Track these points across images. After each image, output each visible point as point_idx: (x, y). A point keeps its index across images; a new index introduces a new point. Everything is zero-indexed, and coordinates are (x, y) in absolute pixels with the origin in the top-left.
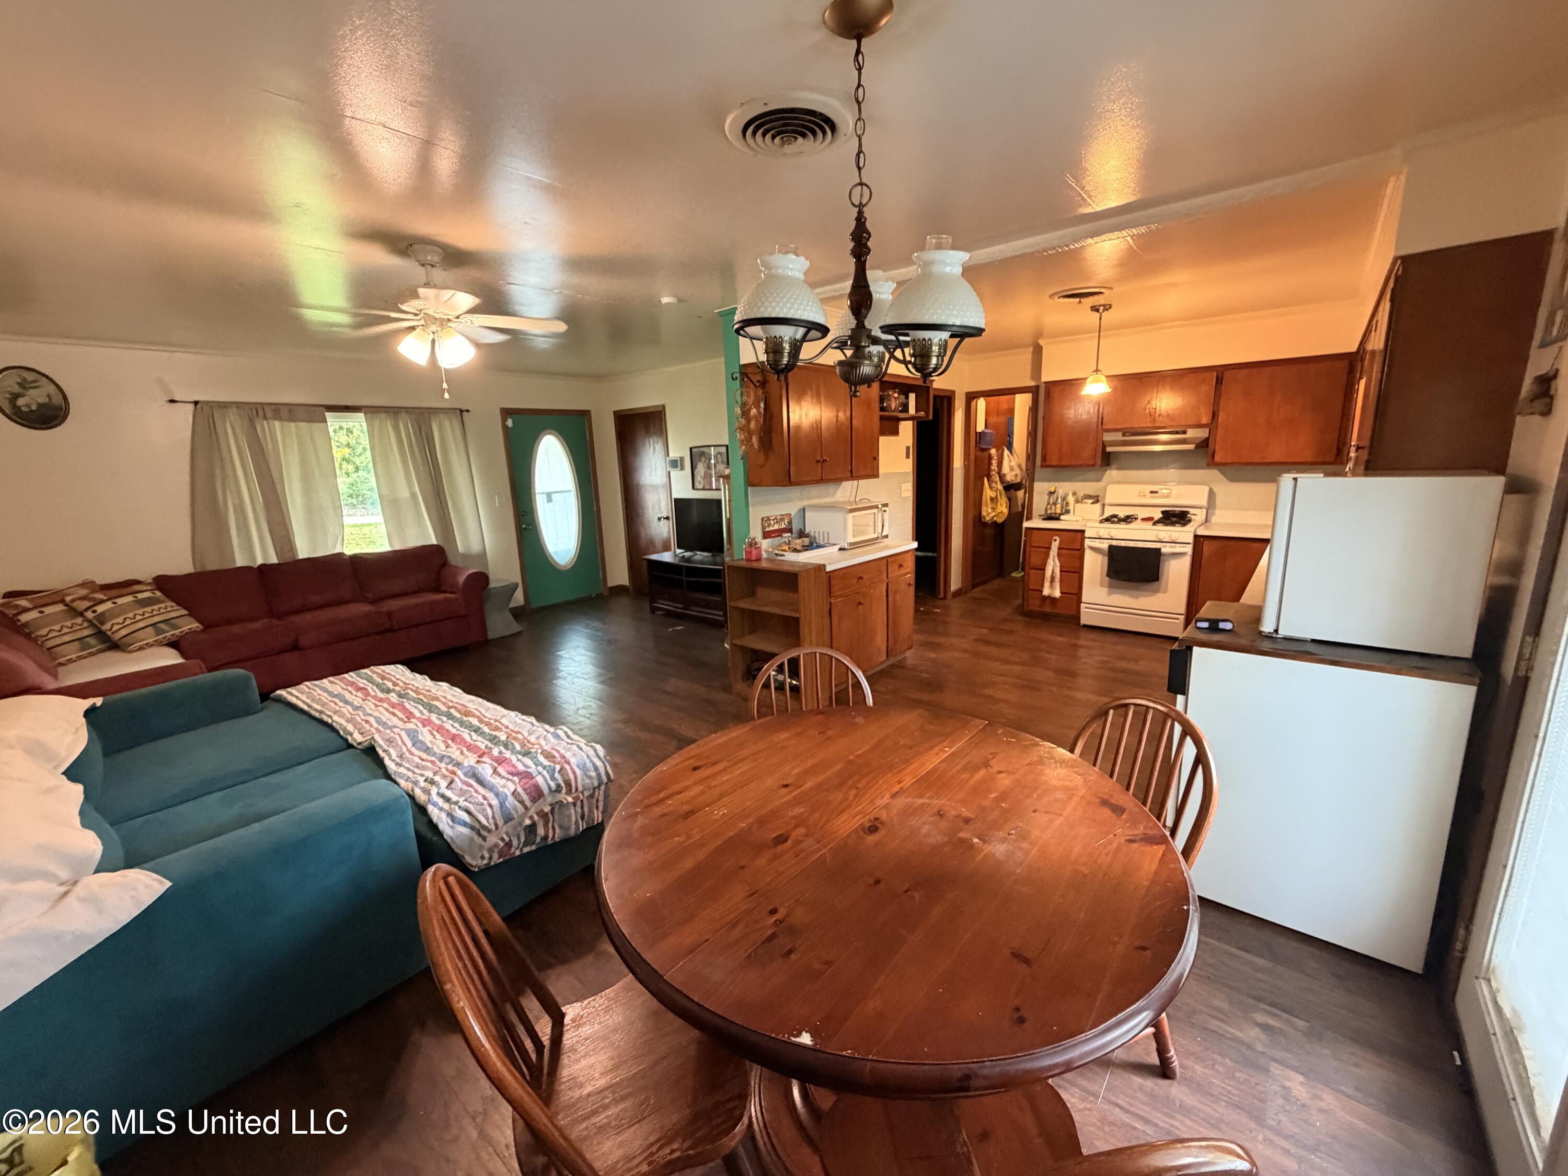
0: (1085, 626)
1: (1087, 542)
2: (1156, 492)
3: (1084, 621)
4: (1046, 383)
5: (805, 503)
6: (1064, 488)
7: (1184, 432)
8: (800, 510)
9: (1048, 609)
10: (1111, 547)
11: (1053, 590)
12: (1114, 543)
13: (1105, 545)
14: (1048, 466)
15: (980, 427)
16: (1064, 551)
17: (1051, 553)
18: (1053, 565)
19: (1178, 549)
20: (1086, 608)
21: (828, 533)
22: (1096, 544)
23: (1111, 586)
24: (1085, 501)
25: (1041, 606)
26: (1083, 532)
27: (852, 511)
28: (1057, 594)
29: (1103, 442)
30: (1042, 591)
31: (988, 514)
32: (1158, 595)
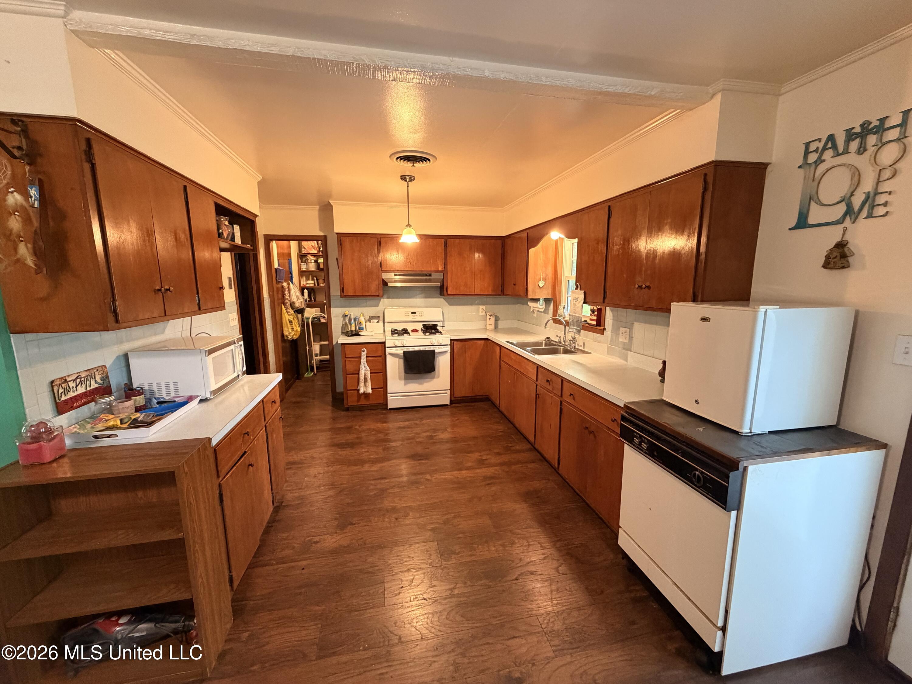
0: (391, 409)
1: (388, 350)
2: (415, 313)
3: (390, 406)
4: (337, 233)
5: (126, 347)
6: (354, 312)
7: (430, 275)
8: (118, 358)
9: (363, 402)
10: (405, 352)
11: (365, 388)
12: (405, 349)
13: (400, 351)
14: (345, 296)
15: (276, 266)
16: (370, 358)
17: (362, 361)
18: (365, 370)
19: (443, 349)
20: (391, 397)
21: (176, 384)
22: (394, 351)
23: (406, 379)
24: (373, 320)
25: (358, 401)
26: (384, 343)
27: (211, 352)
28: (370, 390)
29: (383, 279)
30: (359, 390)
31: (290, 333)
32: (435, 380)
